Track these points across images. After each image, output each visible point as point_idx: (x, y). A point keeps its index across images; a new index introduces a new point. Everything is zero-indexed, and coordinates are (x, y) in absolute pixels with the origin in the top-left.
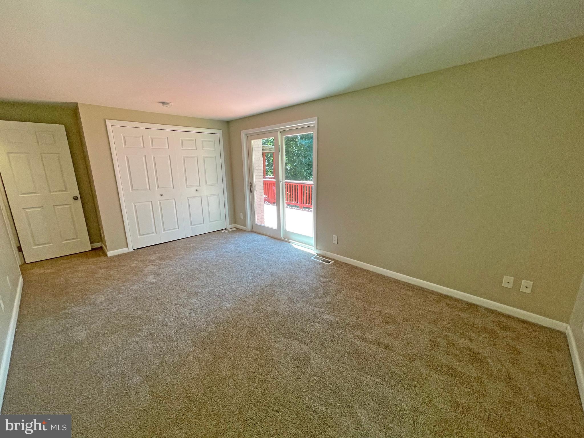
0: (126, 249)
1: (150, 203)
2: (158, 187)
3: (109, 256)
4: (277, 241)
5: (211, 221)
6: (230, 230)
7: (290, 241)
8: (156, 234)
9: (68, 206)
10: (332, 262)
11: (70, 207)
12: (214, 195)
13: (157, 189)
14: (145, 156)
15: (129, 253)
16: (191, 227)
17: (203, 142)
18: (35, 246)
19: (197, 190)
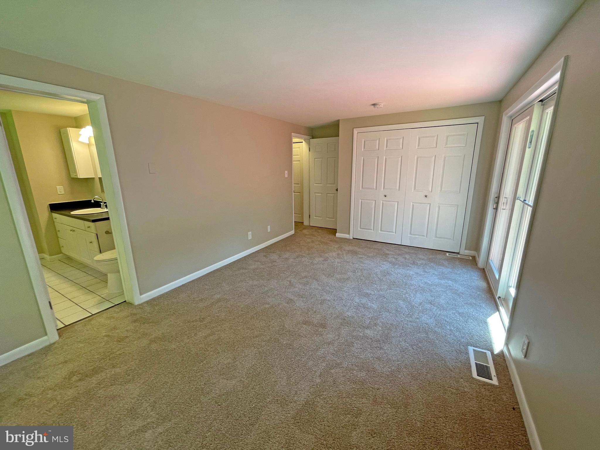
2: (384, 188)
3: (336, 236)
5: (437, 236)
6: (461, 256)
8: (373, 231)
9: (333, 195)
10: (494, 382)
12: (451, 205)
13: (382, 190)
14: (378, 157)
15: (349, 240)
16: (410, 235)
17: (448, 137)
18: (315, 217)
19: (426, 196)
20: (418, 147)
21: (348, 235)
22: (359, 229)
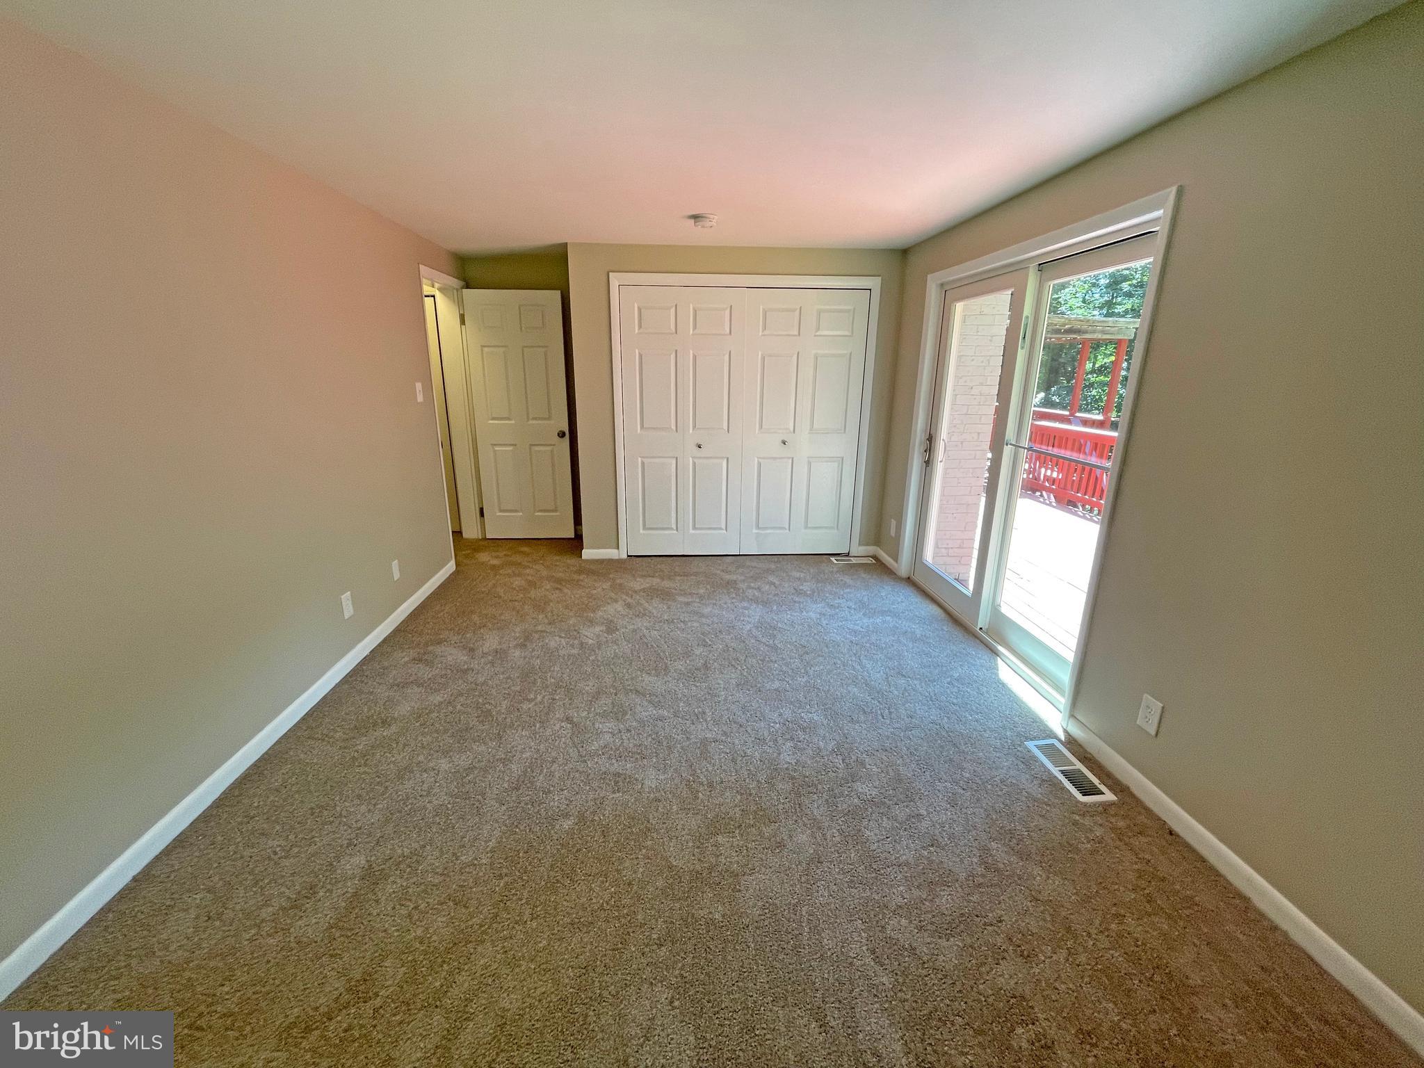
0: (615, 551)
1: (674, 462)
2: (694, 427)
3: (584, 557)
4: (957, 633)
5: (809, 526)
6: (854, 561)
7: (1000, 648)
8: (675, 532)
9: (549, 448)
10: (1109, 796)
11: (552, 451)
12: (831, 459)
13: (691, 431)
14: (676, 351)
15: (620, 561)
16: (757, 531)
17: (819, 312)
18: (501, 511)
19: (784, 443)
20: (763, 332)
21: (616, 551)
22: (641, 531)
